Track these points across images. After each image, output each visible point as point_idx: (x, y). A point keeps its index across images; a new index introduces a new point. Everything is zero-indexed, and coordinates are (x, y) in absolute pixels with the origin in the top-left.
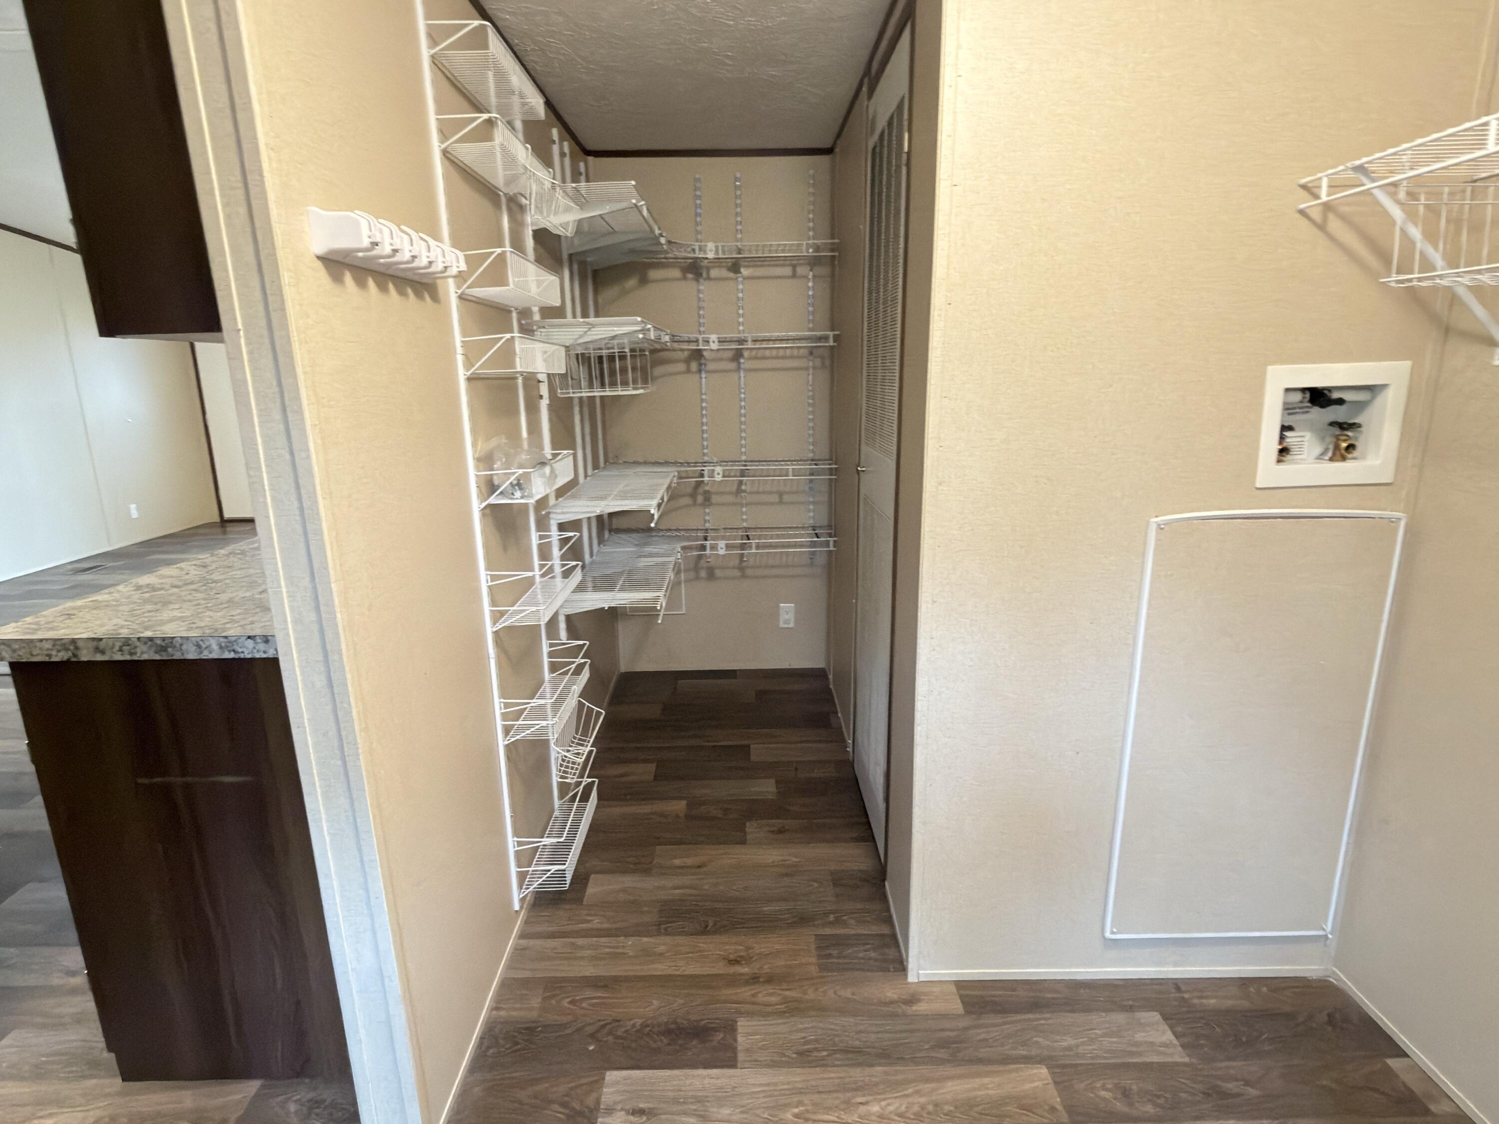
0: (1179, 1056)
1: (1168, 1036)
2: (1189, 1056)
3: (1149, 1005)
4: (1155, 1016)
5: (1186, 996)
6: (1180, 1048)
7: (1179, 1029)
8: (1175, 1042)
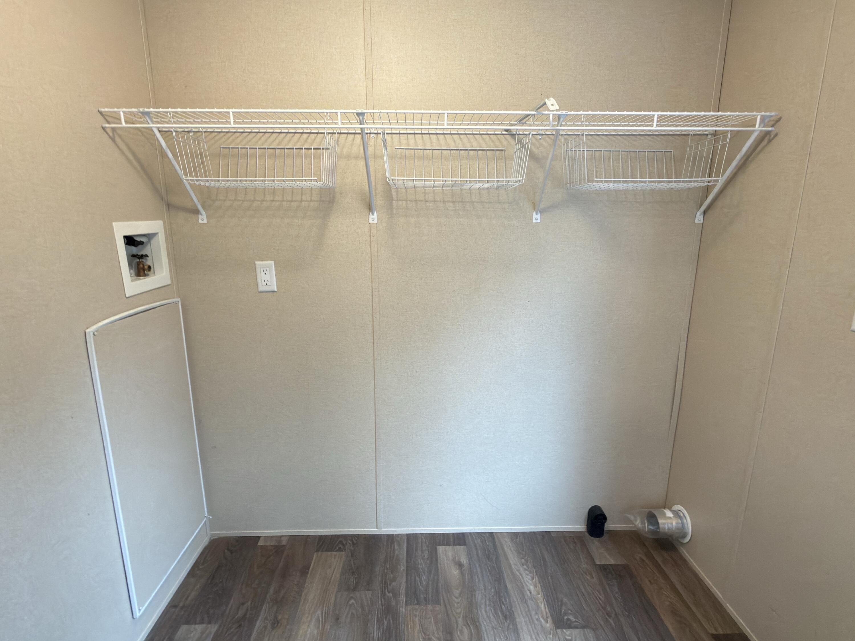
0: (213, 628)
1: (200, 627)
2: (215, 623)
3: (175, 628)
4: (184, 628)
5: (181, 605)
6: (209, 625)
7: (198, 620)
8: (203, 626)
